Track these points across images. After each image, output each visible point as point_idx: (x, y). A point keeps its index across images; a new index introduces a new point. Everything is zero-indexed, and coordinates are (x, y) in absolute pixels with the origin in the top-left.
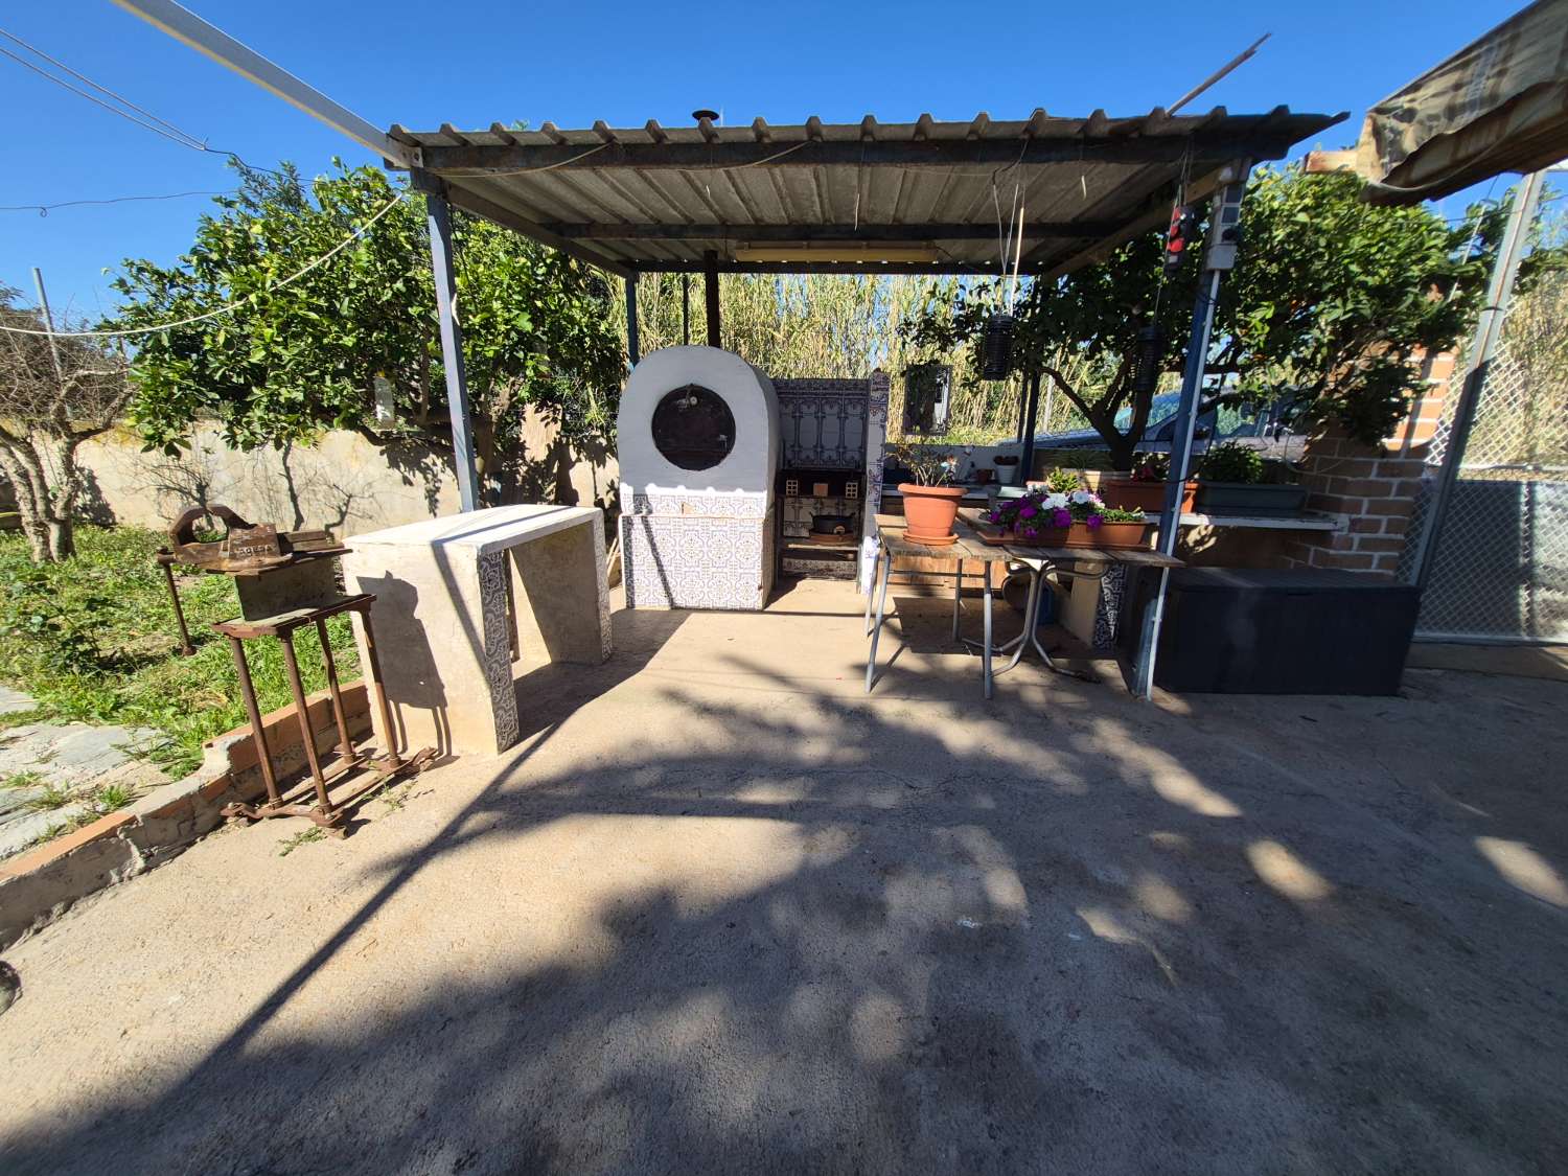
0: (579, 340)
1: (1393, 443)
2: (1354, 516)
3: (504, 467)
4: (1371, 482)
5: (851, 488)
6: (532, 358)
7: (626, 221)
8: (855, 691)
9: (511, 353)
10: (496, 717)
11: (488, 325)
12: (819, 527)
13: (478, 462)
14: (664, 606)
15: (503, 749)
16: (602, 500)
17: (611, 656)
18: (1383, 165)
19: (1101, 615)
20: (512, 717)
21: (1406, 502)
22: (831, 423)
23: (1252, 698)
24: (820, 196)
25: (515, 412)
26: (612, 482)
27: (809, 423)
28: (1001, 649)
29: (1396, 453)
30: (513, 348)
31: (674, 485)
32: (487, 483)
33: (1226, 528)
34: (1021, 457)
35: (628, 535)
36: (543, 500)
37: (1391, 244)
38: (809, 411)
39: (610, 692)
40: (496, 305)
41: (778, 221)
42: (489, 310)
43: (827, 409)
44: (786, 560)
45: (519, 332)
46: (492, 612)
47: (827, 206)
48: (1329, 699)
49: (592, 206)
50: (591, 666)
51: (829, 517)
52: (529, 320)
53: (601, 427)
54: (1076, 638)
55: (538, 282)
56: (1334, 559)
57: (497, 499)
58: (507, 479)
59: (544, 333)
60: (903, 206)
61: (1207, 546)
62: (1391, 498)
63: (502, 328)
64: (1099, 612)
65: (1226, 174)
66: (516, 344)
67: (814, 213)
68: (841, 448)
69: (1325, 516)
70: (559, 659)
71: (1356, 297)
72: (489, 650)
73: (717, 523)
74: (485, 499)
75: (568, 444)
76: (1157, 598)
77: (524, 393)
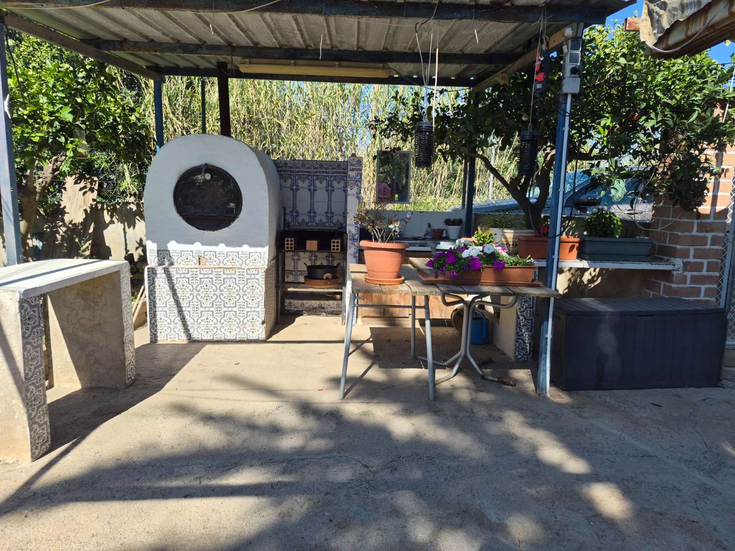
0: (113, 126)
1: (705, 208)
2: (686, 260)
3: (46, 228)
4: (694, 236)
5: (335, 244)
6: (72, 142)
7: (152, 41)
8: (329, 398)
9: (54, 138)
10: (31, 430)
11: (34, 116)
12: (313, 274)
13: (23, 224)
14: (183, 339)
15: (35, 458)
16: (132, 255)
17: (134, 381)
18: (655, 34)
19: (519, 336)
20: (45, 432)
21: (717, 250)
22: (321, 194)
23: (622, 393)
24: (300, 30)
25: (57, 183)
26: (141, 240)
27: (304, 194)
28: (446, 363)
29: (707, 216)
30: (55, 135)
31: (192, 242)
32: (29, 242)
33: (607, 270)
34: (464, 219)
35: (152, 283)
36: (79, 255)
37: (679, 80)
38: (304, 185)
39: (131, 410)
40: (43, 100)
41: (271, 45)
42: (37, 104)
43: (317, 183)
44: (287, 301)
45: (61, 122)
46: (30, 343)
47: (307, 37)
48: (673, 390)
49: (124, 29)
50: (116, 389)
51: (321, 267)
52: (70, 112)
53: (135, 195)
54: (504, 354)
55: (79, 83)
56: (676, 291)
57: (38, 255)
58: (48, 238)
59: (83, 122)
60: (363, 39)
61: (596, 283)
62: (708, 247)
63: (47, 118)
64: (517, 334)
65: (569, 32)
66: (59, 131)
67: (297, 41)
68: (329, 213)
69: (668, 260)
70: (89, 385)
71: (663, 112)
72: (26, 375)
73: (227, 272)
74: (27, 254)
75: (102, 209)
76: (548, 320)
77: (65, 168)
